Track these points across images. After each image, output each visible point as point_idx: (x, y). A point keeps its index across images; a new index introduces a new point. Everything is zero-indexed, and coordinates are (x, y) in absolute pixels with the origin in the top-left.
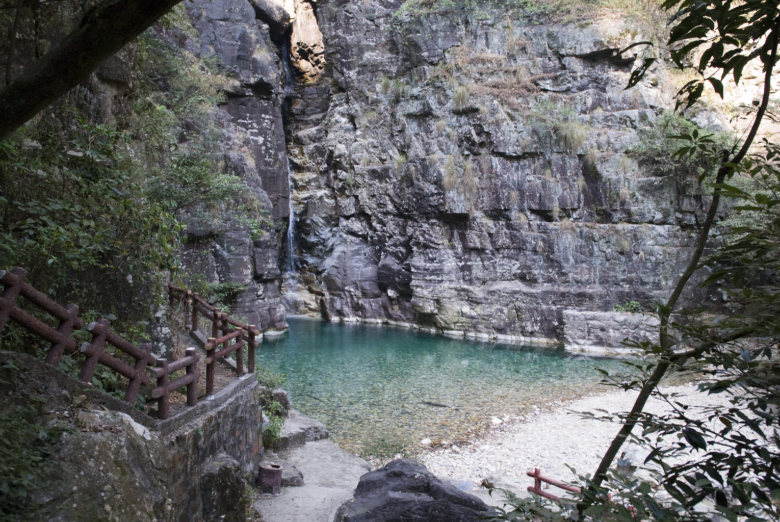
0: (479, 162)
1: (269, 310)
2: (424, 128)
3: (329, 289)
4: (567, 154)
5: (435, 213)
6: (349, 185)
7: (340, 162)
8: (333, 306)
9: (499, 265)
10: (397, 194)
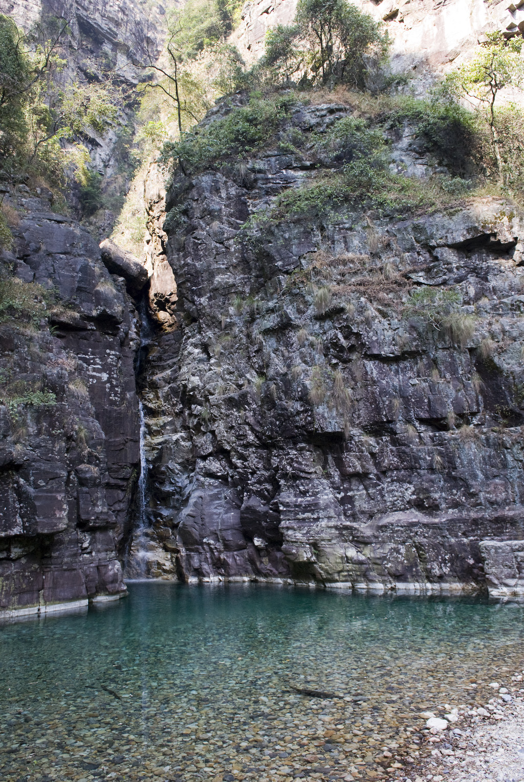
0: (350, 370)
1: (98, 567)
2: (283, 343)
3: (185, 544)
4: (455, 349)
5: (303, 435)
6: (204, 420)
7: (194, 396)
8: (190, 565)
9: (388, 492)
10: (258, 422)
